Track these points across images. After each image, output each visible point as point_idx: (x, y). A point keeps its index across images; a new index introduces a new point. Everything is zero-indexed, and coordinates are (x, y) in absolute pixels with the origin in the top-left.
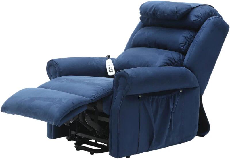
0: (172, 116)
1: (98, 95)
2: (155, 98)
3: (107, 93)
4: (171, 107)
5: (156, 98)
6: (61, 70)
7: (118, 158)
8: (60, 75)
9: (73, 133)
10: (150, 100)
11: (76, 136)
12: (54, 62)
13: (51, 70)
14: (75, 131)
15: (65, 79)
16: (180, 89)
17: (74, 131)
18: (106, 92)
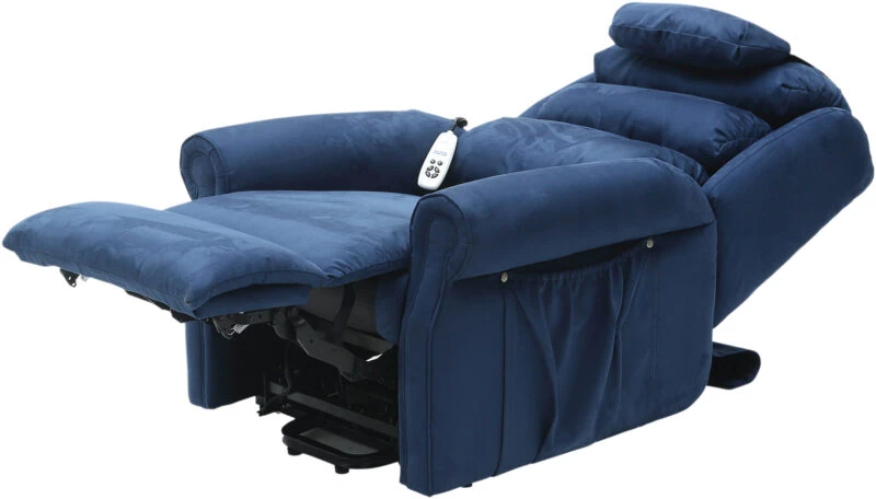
0: (616, 338)
1: (357, 265)
2: (556, 281)
3: (389, 262)
4: (616, 304)
5: (561, 277)
6: (231, 173)
7: (429, 494)
8: (228, 189)
9: (277, 389)
10: (541, 290)
11: (286, 400)
12: (206, 144)
13: (197, 170)
14: (284, 384)
15: (247, 202)
16: (648, 238)
17: (277, 382)
18: (385, 260)
